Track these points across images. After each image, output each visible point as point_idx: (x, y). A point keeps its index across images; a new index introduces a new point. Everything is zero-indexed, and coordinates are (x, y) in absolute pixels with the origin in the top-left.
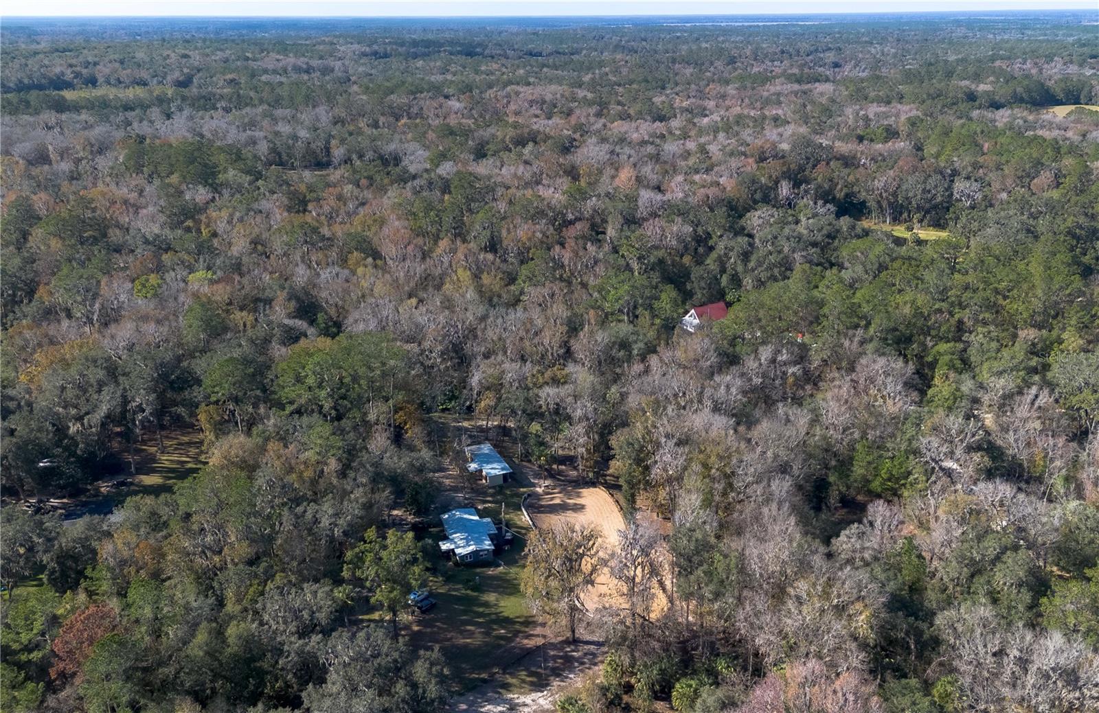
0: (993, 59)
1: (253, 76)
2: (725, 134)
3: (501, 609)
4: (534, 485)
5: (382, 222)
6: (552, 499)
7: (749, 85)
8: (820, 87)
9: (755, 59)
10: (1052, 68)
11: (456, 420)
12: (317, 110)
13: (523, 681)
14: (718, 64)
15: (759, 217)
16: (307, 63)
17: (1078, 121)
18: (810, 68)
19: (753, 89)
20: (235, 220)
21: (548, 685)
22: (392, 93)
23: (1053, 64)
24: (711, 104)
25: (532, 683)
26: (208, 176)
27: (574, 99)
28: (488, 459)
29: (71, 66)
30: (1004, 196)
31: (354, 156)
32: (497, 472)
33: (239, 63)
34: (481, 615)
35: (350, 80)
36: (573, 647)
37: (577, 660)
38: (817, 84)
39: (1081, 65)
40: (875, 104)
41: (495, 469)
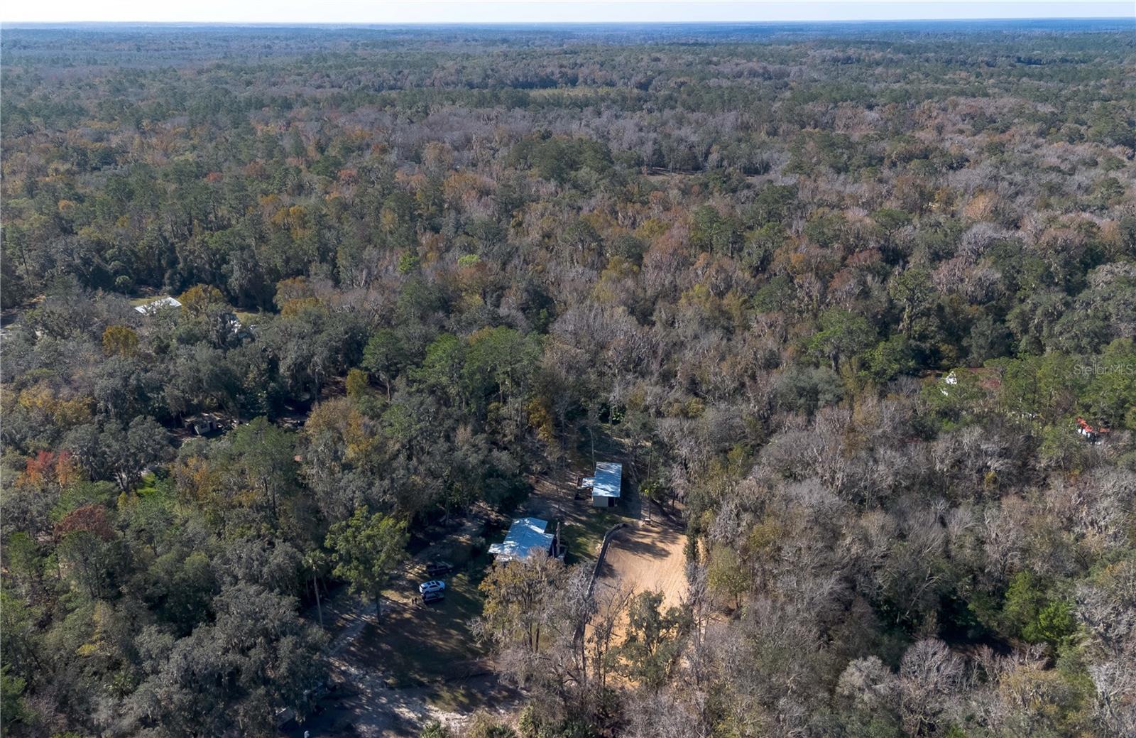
5: (666, 229)
13: (455, 699)
21: (473, 710)
25: (461, 704)
28: (606, 479)
29: (561, 66)
32: (606, 494)
35: (787, 86)
37: (521, 698)
41: (605, 491)
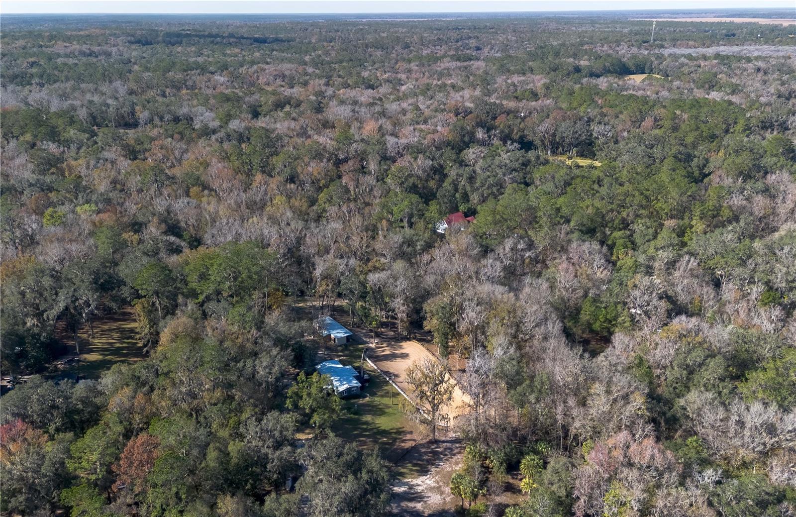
0: (582, 44)
1: (50, 59)
2: (423, 97)
3: (378, 426)
4: (367, 343)
5: (207, 165)
6: (383, 351)
7: (426, 63)
8: (475, 64)
9: (422, 45)
10: (621, 50)
11: (295, 302)
12: (114, 84)
13: (411, 470)
14: (398, 48)
15: (473, 153)
16: (89, 49)
17: (650, 85)
18: (462, 51)
19: (429, 65)
20: (91, 167)
21: (428, 471)
22: (169, 71)
23: (621, 47)
24: (403, 76)
25: (417, 471)
26: (53, 135)
27: (306, 74)
28: (331, 327)
30: (625, 134)
31: (156, 118)
32: (342, 335)
33: (35, 49)
34: (366, 430)
35: (130, 62)
36: (436, 446)
37: (441, 453)
38: (472, 62)
39: (639, 48)
40: (516, 75)
41: (339, 334)
